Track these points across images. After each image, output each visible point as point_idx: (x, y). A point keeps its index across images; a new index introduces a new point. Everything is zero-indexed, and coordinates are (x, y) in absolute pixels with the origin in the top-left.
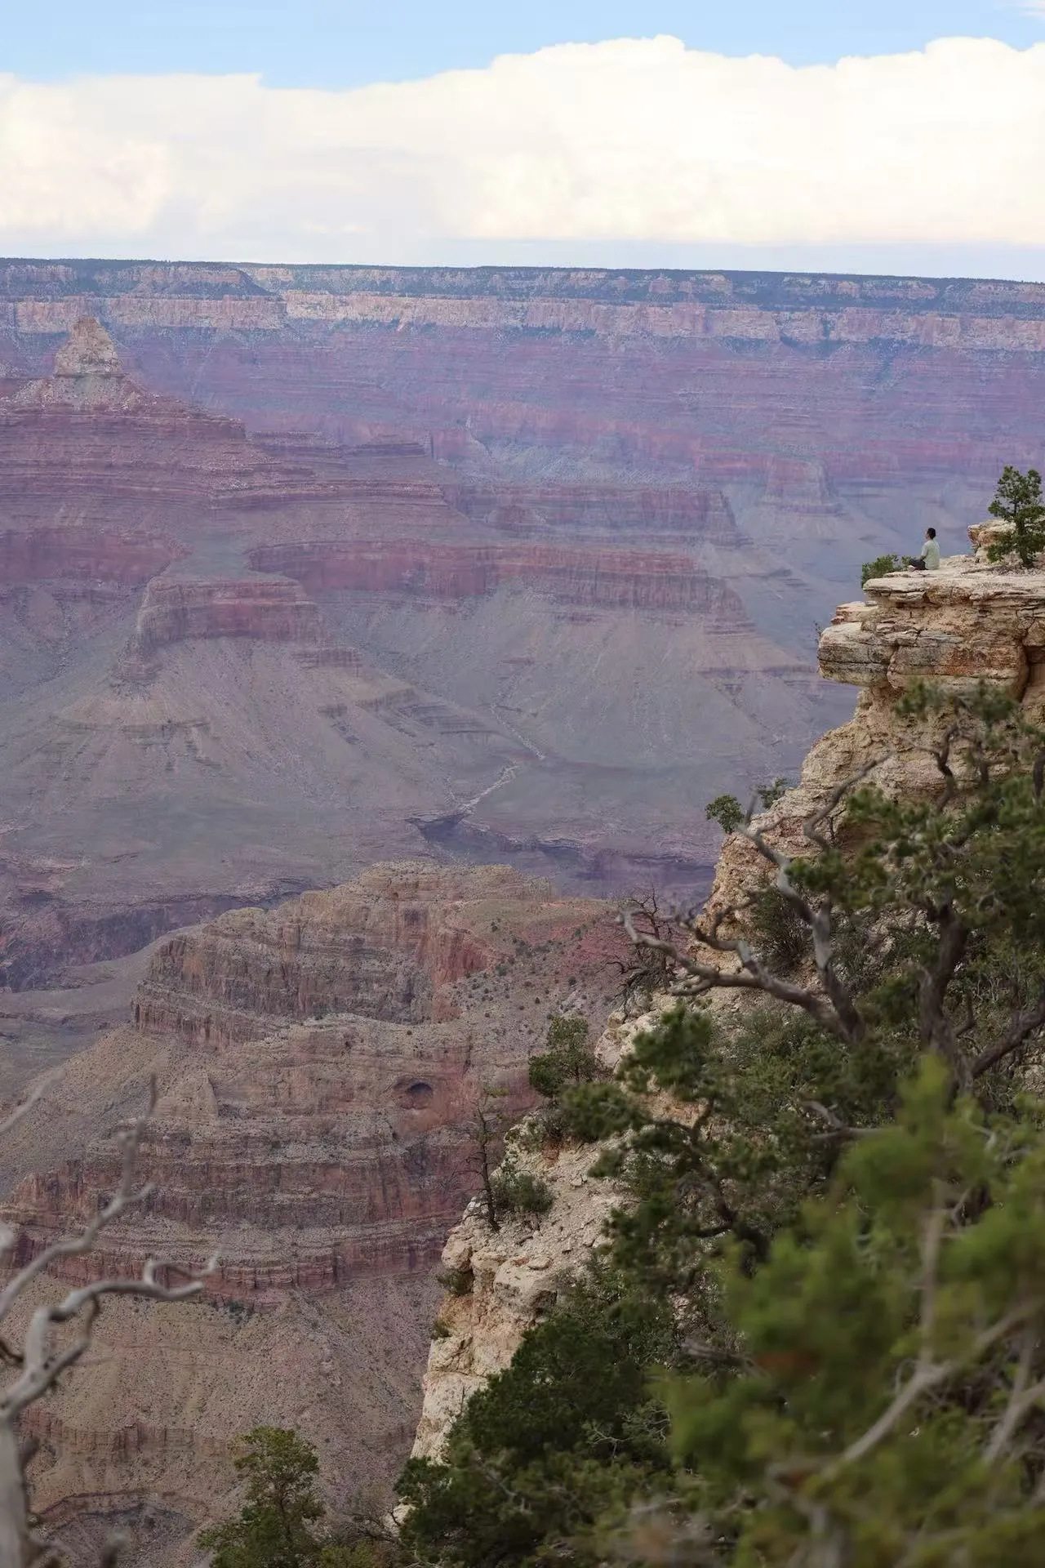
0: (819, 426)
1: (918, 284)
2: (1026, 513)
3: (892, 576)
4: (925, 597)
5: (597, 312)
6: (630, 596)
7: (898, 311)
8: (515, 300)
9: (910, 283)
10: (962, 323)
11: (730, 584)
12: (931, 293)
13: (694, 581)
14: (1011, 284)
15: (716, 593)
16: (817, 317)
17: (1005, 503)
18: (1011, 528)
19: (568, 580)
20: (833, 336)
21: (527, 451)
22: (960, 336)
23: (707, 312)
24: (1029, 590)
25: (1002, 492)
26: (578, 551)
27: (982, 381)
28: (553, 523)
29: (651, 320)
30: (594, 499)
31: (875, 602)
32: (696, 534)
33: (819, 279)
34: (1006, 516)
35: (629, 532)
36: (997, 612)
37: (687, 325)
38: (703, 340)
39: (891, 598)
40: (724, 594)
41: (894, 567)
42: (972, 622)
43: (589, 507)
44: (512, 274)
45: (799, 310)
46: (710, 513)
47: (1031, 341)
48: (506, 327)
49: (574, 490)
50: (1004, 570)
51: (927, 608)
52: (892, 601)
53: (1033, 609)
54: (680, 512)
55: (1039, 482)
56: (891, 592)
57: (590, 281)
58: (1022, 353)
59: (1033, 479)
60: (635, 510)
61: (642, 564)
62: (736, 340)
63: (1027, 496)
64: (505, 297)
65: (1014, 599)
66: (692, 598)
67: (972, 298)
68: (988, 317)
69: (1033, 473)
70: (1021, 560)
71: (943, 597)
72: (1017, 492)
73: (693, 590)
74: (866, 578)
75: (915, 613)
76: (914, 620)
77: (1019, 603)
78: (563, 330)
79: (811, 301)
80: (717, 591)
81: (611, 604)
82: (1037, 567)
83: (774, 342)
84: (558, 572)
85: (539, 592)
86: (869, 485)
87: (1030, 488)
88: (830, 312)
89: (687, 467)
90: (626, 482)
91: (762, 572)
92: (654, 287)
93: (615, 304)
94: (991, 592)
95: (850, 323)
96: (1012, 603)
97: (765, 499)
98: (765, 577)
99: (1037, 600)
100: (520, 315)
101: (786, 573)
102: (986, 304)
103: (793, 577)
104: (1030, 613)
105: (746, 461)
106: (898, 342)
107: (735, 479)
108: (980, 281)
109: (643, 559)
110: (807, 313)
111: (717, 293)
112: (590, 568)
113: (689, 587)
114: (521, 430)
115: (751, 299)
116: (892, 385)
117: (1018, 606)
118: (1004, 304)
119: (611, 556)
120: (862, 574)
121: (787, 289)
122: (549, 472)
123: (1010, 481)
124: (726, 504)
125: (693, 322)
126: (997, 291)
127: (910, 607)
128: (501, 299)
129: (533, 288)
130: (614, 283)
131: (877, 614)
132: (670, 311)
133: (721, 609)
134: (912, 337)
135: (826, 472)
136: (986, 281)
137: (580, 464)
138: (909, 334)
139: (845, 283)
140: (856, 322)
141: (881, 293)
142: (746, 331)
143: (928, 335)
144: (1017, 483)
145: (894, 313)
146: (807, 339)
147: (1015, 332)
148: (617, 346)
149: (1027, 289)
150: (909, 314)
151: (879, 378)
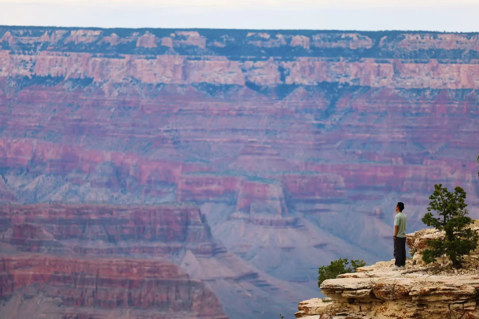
0: (278, 155)
1: (358, 37)
2: (454, 222)
3: (344, 277)
4: (371, 293)
5: (94, 64)
6: (126, 296)
7: (342, 58)
8: (25, 54)
9: (351, 35)
10: (394, 68)
11: (208, 286)
12: (368, 43)
13: (178, 284)
14: (435, 34)
15: (197, 293)
16: (275, 66)
17: (436, 215)
18: (442, 235)
19: (73, 285)
20: (289, 80)
21: (37, 179)
22: (393, 79)
23: (184, 62)
24: (459, 287)
25: (433, 205)
26: (82, 260)
27: (412, 115)
28: (59, 238)
29: (139, 69)
30: (93, 217)
31: (330, 299)
32: (179, 245)
33: (277, 34)
34: (437, 225)
35: (123, 244)
36: (432, 306)
37: (169, 73)
38: (182, 86)
39: (343, 295)
40: (204, 294)
41: (345, 269)
42: (412, 314)
43: (89, 224)
44: (21, 32)
45: (261, 60)
46: (190, 227)
47: (452, 81)
48: (17, 76)
49: (78, 210)
50: (437, 270)
51: (374, 303)
52: (344, 298)
53: (463, 303)
54: (165, 226)
55: (464, 197)
56: (344, 290)
57: (87, 38)
58: (445, 90)
59: (459, 194)
60: (128, 225)
61: (135, 270)
62: (210, 86)
63: (455, 209)
64: (16, 51)
65: (447, 294)
66: (176, 298)
67: (402, 47)
68: (416, 62)
69: (459, 190)
70: (450, 262)
71: (387, 293)
72: (445, 205)
73: (177, 291)
74: (322, 278)
75: (364, 308)
76: (363, 313)
77: (451, 298)
78: (66, 79)
79: (271, 52)
80: (197, 291)
81: (109, 305)
82: (465, 268)
83: (241, 87)
84: (66, 279)
85: (49, 296)
86: (321, 202)
87: (457, 202)
88: (286, 60)
89: (171, 190)
90: (121, 203)
91: (233, 274)
92: (141, 42)
93: (109, 57)
94: (426, 289)
95: (303, 69)
96: (445, 298)
97: (236, 214)
98: (237, 280)
99: (466, 295)
100: (29, 66)
101: (254, 275)
102: (415, 52)
103: (260, 279)
104: (461, 306)
105: (219, 184)
106: (342, 84)
107: (211, 199)
108: (409, 32)
109: (135, 267)
110: (267, 62)
111: (192, 47)
112: (91, 275)
113: (174, 288)
114: (32, 161)
115: (220, 52)
116: (337, 119)
117: (449, 300)
118: (430, 51)
119: (109, 265)
120: (318, 275)
121: (250, 42)
122: (57, 196)
123: (440, 197)
124: (203, 219)
125: (174, 71)
126: (424, 41)
127: (360, 302)
128: (12, 53)
129: (39, 43)
130: (107, 39)
131: (332, 308)
132: (155, 62)
133: (201, 307)
134: (355, 80)
135: (285, 192)
136: (415, 33)
137: (82, 189)
138: (352, 78)
139: (298, 37)
140: (307, 69)
141: (328, 45)
142: (217, 78)
143: (367, 79)
144: (446, 198)
145: (339, 60)
146: (268, 84)
147: (439, 74)
148: (111, 92)
149: (448, 38)
150: (350, 61)
151: (327, 114)
